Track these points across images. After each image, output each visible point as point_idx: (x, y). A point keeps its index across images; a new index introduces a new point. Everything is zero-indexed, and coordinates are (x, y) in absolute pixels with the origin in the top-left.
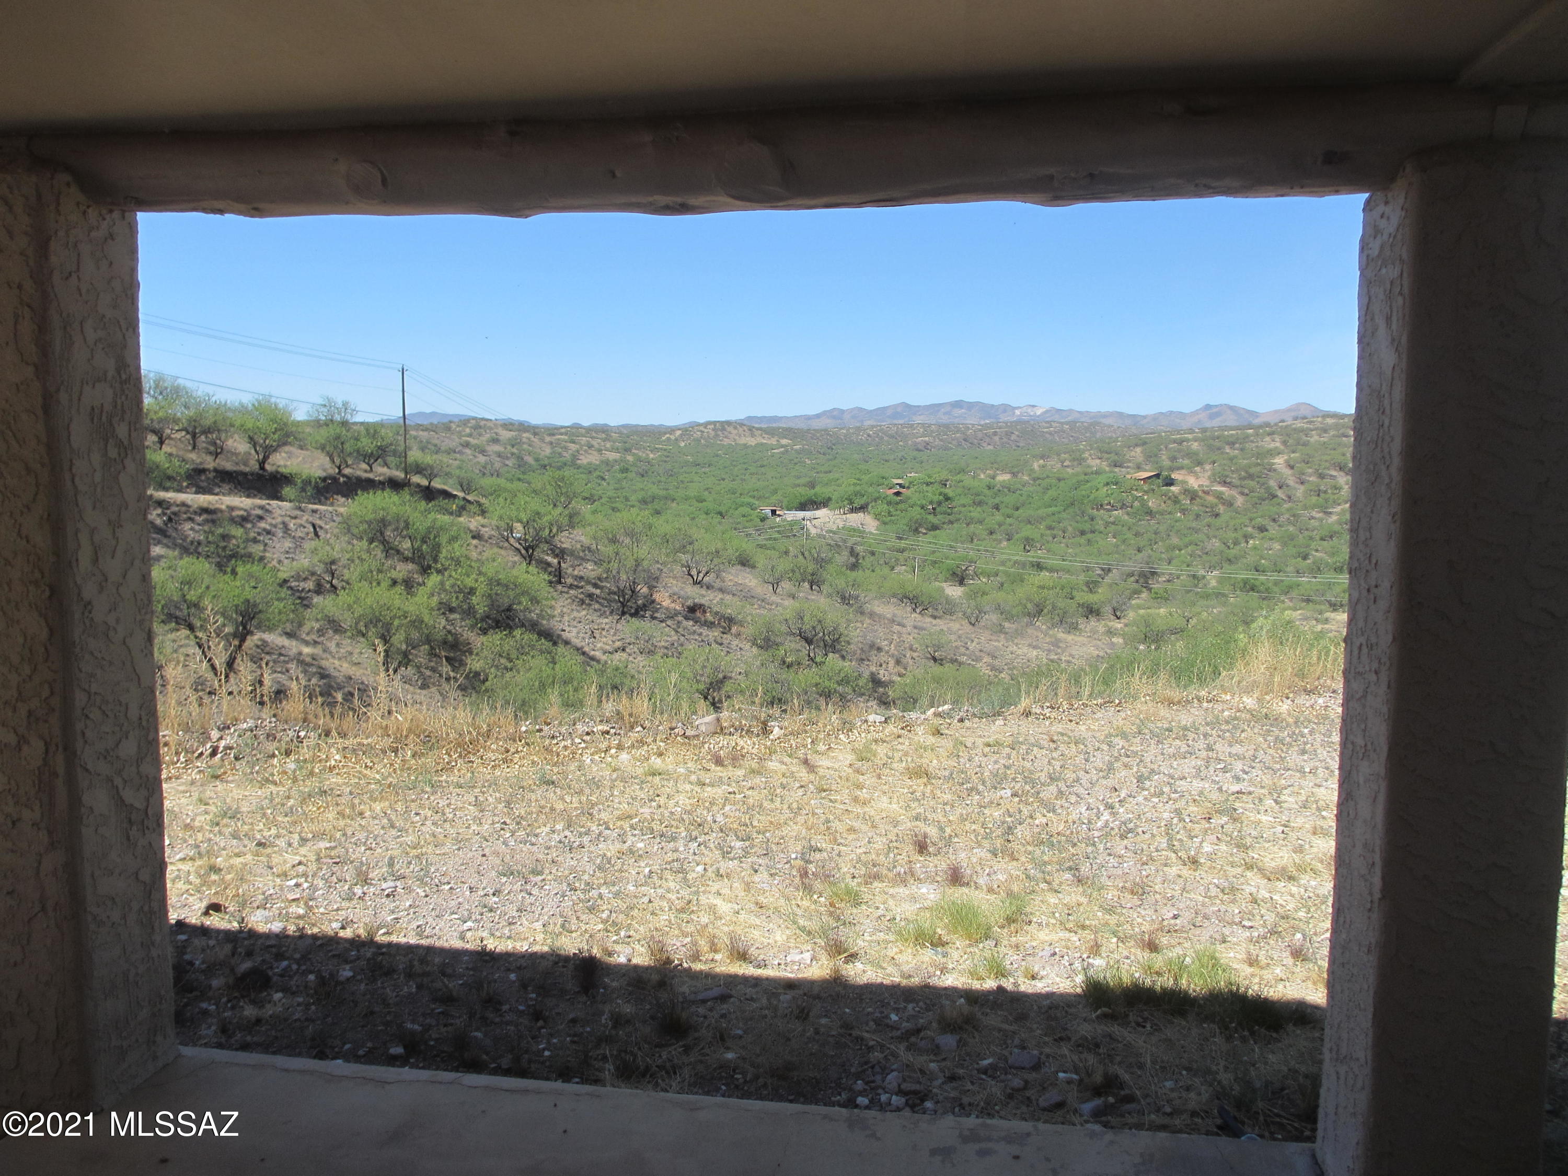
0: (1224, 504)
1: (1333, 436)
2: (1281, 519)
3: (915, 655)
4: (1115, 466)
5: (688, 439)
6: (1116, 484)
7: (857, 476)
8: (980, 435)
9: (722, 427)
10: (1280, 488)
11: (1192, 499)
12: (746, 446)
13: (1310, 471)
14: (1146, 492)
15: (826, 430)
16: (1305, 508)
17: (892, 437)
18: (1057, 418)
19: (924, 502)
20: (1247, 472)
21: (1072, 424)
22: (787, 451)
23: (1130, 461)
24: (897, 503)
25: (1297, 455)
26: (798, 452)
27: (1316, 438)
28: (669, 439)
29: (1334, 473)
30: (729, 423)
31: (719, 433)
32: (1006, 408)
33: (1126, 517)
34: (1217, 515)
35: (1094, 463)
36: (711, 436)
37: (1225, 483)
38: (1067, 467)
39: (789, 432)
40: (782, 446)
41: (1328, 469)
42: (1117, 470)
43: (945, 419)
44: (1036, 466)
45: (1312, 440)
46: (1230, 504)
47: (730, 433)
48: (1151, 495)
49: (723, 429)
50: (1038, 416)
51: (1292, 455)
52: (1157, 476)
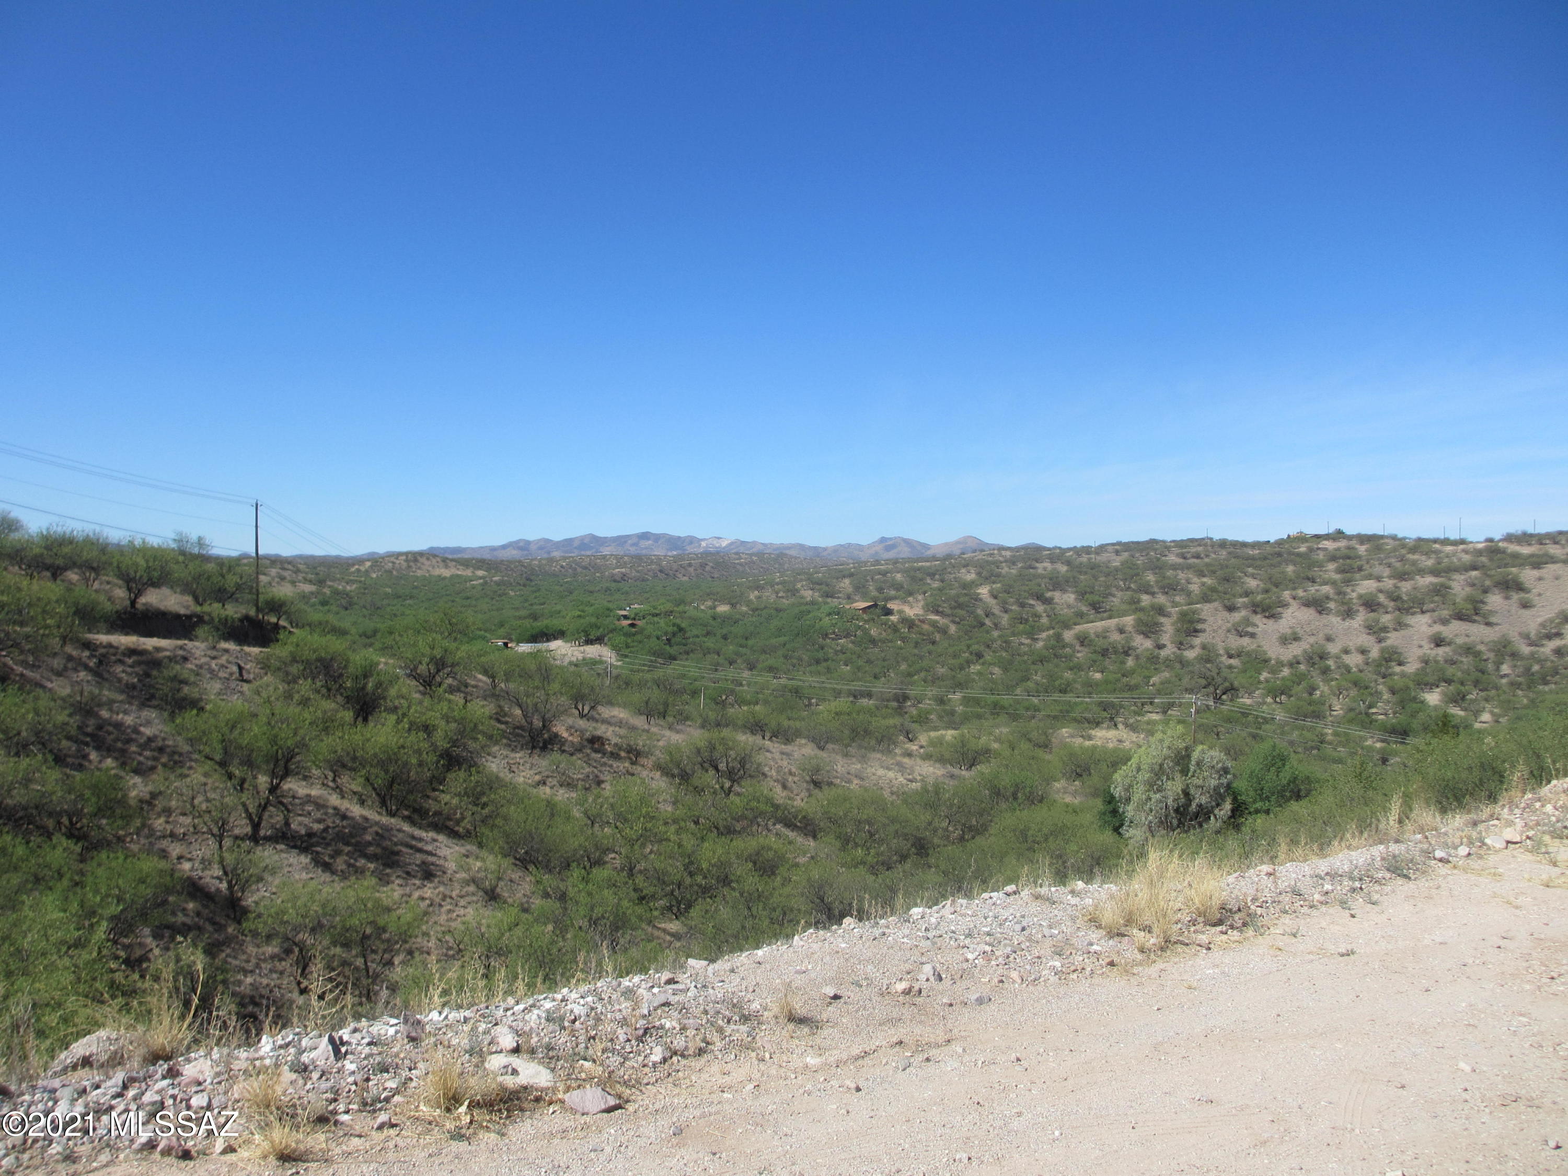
0: (939, 632)
1: (1022, 567)
2: (995, 645)
3: (796, 779)
4: (827, 596)
5: (379, 571)
6: (838, 614)
7: (580, 608)
8: (675, 566)
9: (414, 557)
10: (987, 616)
11: (910, 627)
12: (441, 578)
13: (1012, 600)
14: (866, 621)
15: (520, 561)
16: (1014, 634)
17: (585, 568)
18: (742, 549)
19: (659, 633)
20: (956, 602)
21: (760, 554)
22: (486, 583)
23: (840, 592)
24: (634, 635)
25: (999, 585)
26: (498, 584)
27: (1006, 569)
28: (358, 570)
29: (1032, 602)
30: (421, 554)
31: (412, 564)
32: (692, 540)
33: (850, 645)
34: (934, 643)
35: (808, 594)
36: (403, 567)
37: (937, 612)
38: (782, 597)
39: (481, 563)
40: (481, 578)
41: (1027, 598)
42: (829, 600)
43: (633, 550)
44: (752, 597)
45: (1003, 572)
46: (944, 631)
47: (423, 564)
48: (871, 623)
49: (416, 560)
50: (724, 548)
51: (994, 586)
52: (875, 606)
